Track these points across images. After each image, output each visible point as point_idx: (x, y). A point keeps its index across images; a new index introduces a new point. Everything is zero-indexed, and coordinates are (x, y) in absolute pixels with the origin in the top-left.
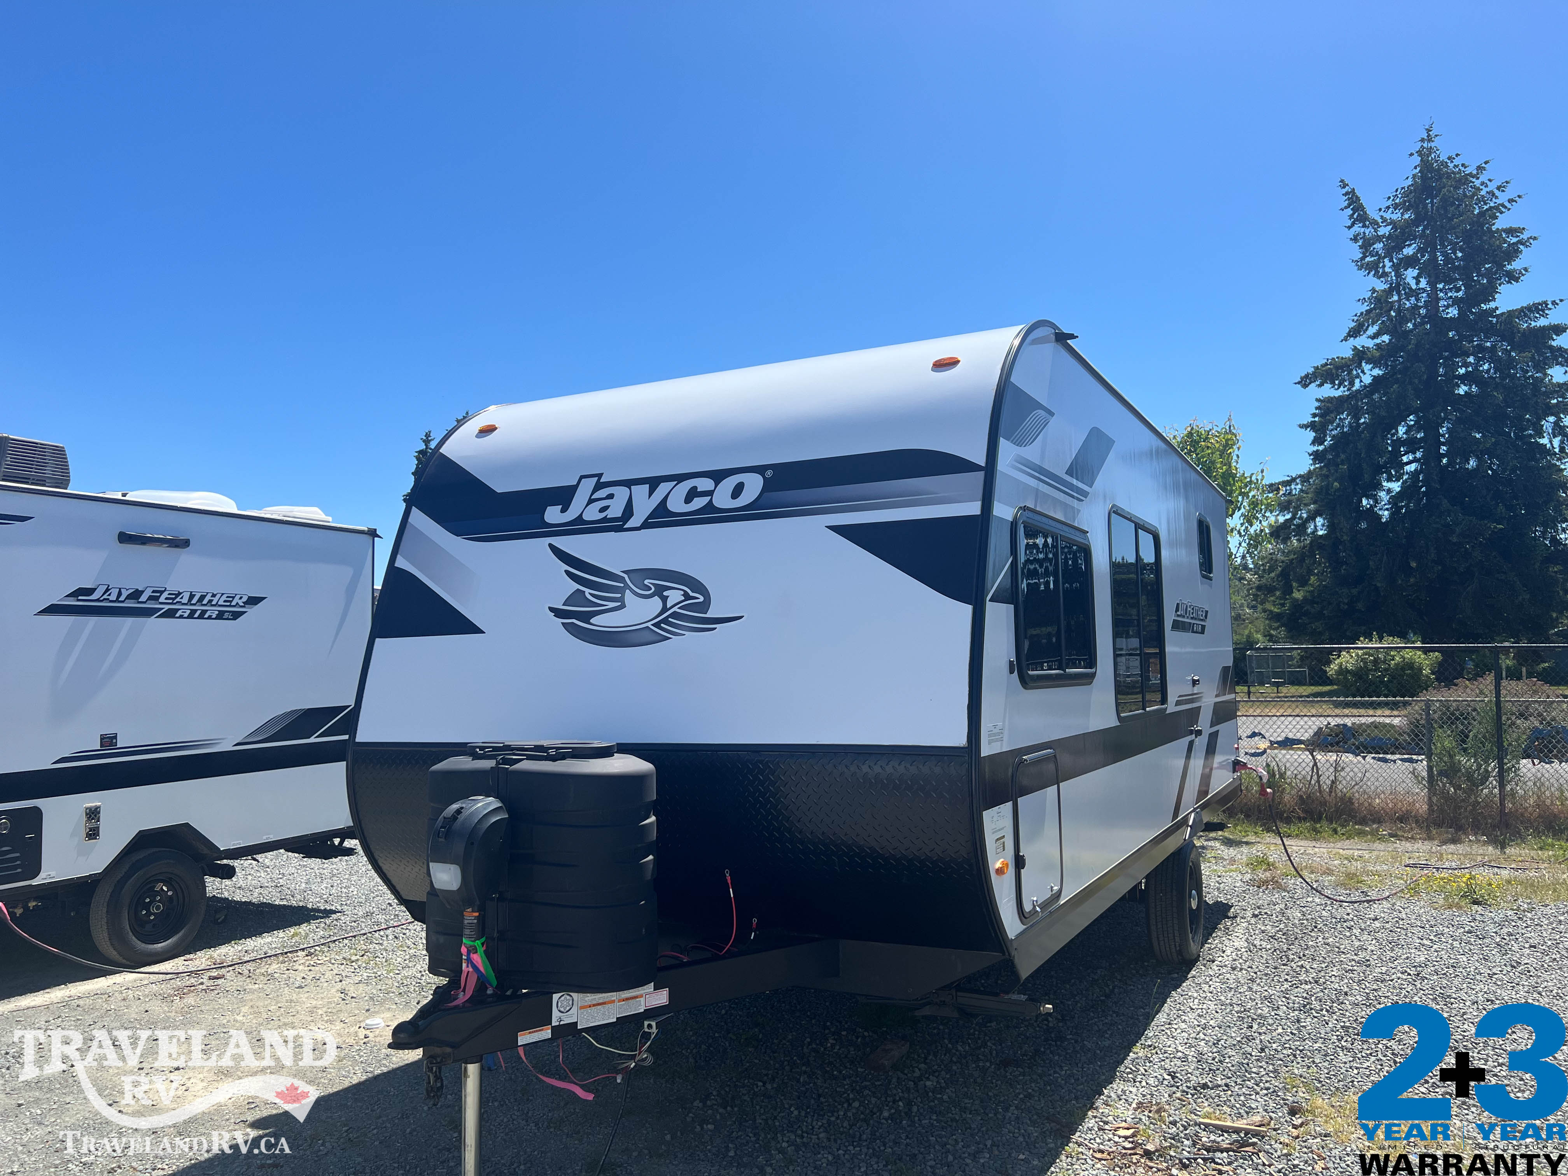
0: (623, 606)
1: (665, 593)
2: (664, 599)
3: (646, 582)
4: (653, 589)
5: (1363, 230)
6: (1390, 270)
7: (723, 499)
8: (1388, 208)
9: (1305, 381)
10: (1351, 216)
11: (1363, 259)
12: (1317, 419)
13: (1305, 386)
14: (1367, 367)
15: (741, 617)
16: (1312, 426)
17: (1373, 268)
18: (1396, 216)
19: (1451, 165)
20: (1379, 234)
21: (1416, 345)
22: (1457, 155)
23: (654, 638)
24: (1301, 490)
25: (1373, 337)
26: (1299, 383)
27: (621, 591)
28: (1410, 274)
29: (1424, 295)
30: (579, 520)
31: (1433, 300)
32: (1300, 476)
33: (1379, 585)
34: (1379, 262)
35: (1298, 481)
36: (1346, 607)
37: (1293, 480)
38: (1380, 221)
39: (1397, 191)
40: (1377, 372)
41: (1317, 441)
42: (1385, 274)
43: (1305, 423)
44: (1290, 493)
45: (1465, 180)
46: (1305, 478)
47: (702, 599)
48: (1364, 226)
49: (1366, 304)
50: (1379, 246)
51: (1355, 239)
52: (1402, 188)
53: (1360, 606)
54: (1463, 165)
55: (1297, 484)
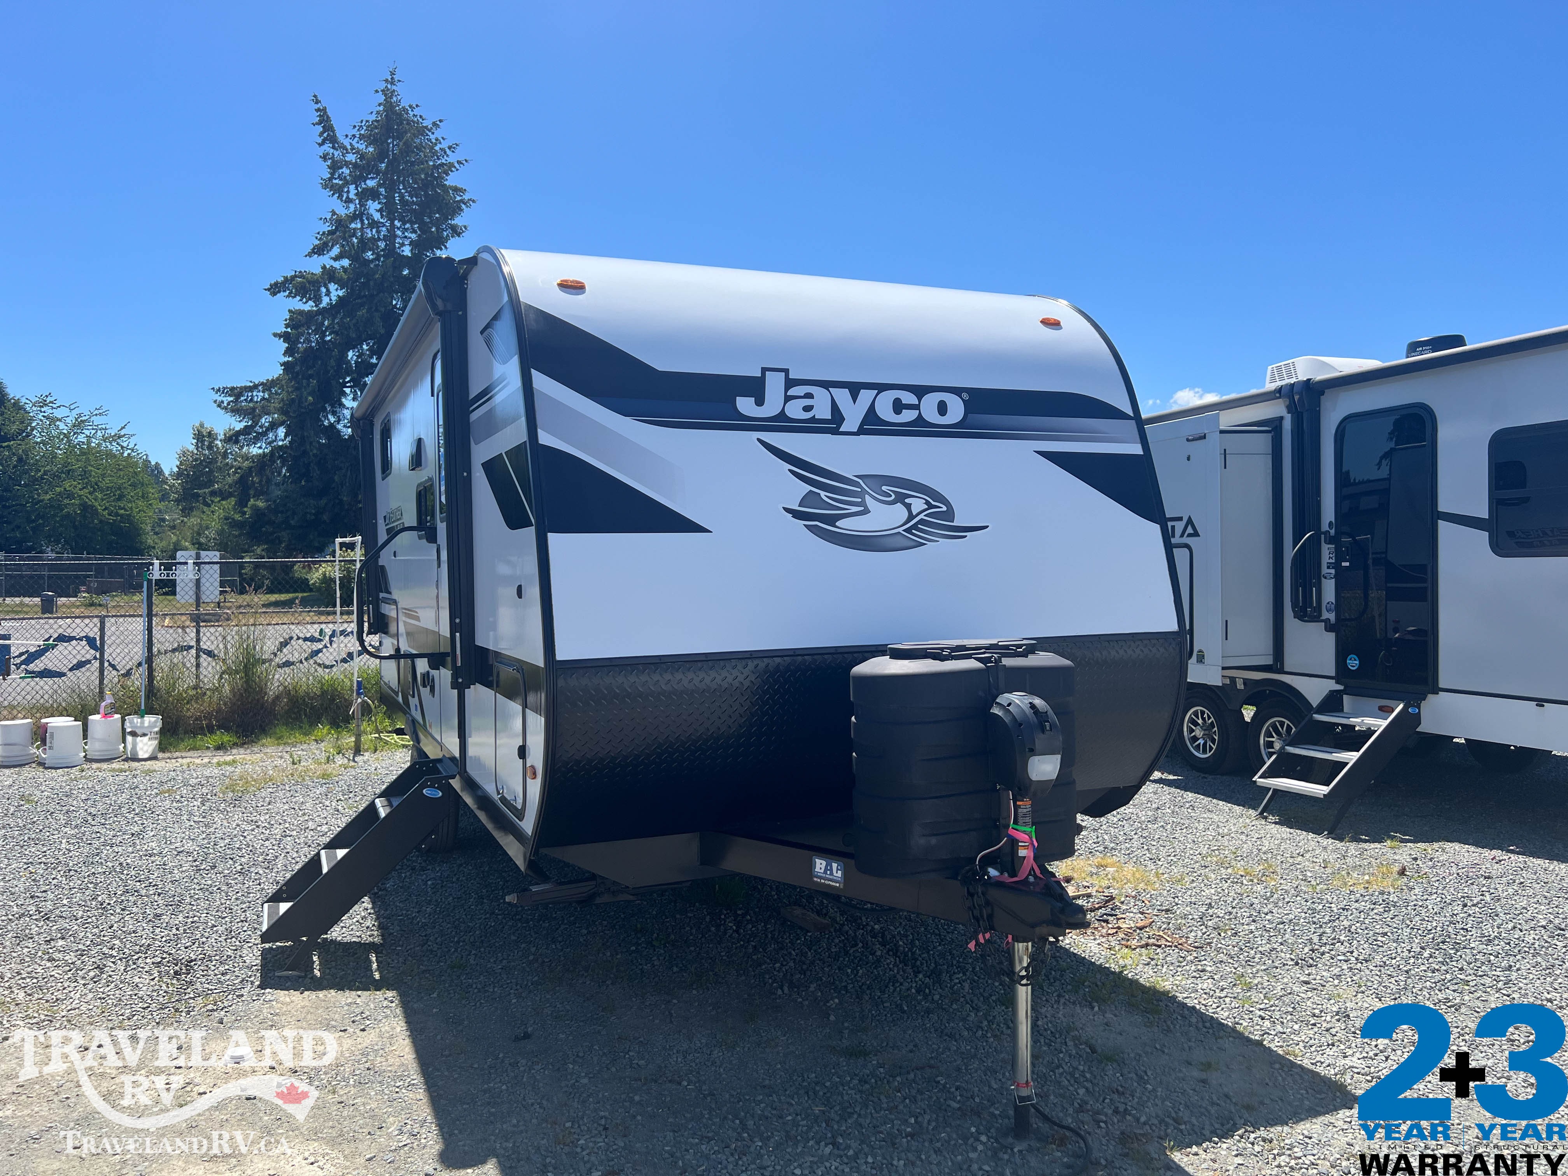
0: (866, 511)
1: (907, 501)
2: (908, 507)
3: (884, 488)
4: (893, 497)
5: (332, 151)
6: (355, 198)
7: (931, 415)
8: (354, 136)
9: (275, 289)
10: (321, 134)
11: (330, 179)
12: (289, 330)
13: (274, 294)
14: (332, 287)
15: (987, 527)
16: (285, 337)
17: (338, 191)
18: (362, 146)
19: (411, 113)
20: (347, 159)
21: (383, 276)
22: (417, 106)
23: (913, 544)
24: (263, 399)
25: (336, 259)
26: (269, 290)
27: (862, 494)
28: (373, 207)
29: (384, 229)
30: (782, 416)
31: (391, 237)
32: (262, 384)
33: (345, 499)
34: (344, 187)
35: (260, 388)
36: (313, 517)
37: (256, 387)
38: (349, 147)
39: (362, 122)
40: (341, 293)
41: (288, 352)
42: (349, 201)
43: (279, 332)
44: (251, 400)
45: (422, 131)
46: (267, 386)
47: (944, 509)
48: (333, 147)
49: (328, 224)
50: (346, 171)
51: (324, 157)
52: (367, 121)
53: (325, 517)
54: (421, 117)
55: (259, 391)
